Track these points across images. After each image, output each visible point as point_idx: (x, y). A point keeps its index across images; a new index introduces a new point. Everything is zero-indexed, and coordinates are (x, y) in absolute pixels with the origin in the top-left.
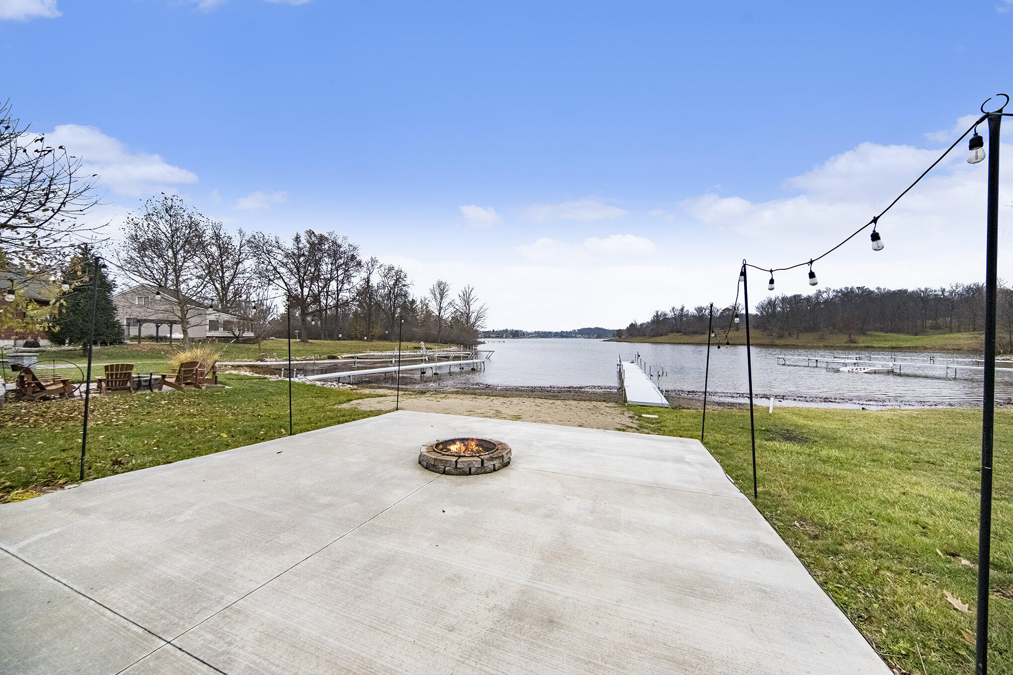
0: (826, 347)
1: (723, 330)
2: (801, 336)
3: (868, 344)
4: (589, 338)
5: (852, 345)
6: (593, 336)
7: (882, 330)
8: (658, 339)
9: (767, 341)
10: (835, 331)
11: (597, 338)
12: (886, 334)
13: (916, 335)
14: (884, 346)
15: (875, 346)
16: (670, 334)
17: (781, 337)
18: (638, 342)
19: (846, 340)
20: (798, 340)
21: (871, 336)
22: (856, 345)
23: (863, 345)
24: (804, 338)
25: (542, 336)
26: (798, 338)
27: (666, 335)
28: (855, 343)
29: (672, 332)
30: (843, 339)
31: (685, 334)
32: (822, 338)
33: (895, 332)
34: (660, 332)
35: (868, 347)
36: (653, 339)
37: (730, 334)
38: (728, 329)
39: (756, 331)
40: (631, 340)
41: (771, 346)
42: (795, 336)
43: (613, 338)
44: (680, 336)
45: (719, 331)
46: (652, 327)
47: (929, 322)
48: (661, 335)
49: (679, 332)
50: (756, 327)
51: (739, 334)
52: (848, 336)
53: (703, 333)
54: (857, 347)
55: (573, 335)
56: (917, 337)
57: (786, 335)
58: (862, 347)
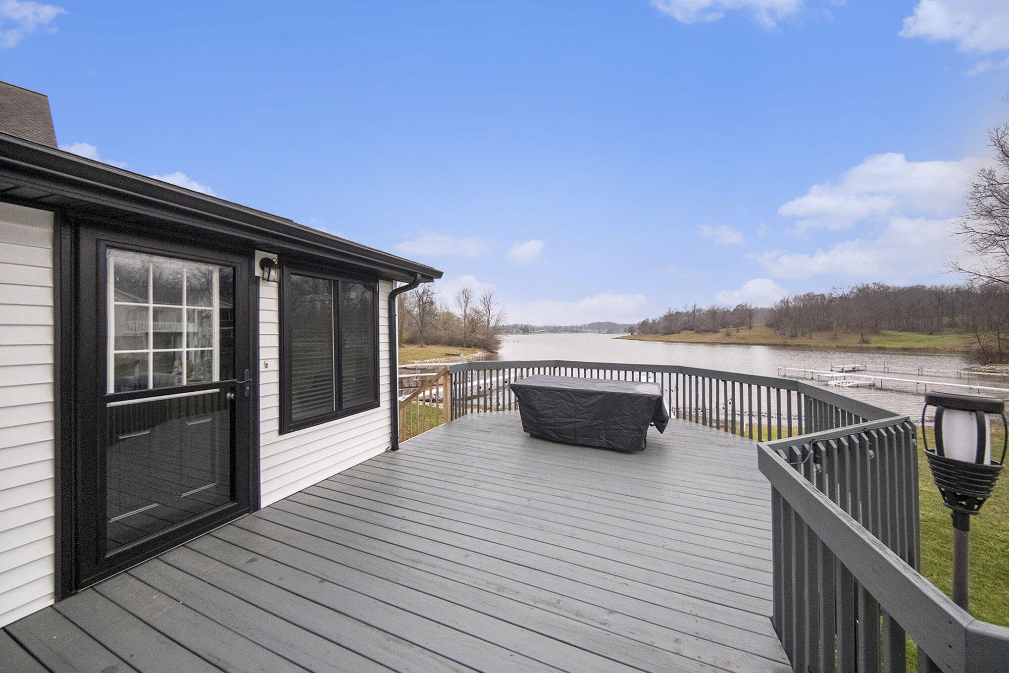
1: (736, 328)
2: (815, 335)
3: (880, 345)
5: (865, 345)
6: (604, 330)
7: (897, 328)
8: (672, 337)
9: (780, 341)
10: (848, 331)
11: (608, 333)
12: (900, 333)
13: (931, 334)
14: (897, 347)
15: (887, 346)
16: (682, 332)
17: (793, 336)
18: (650, 340)
19: (858, 340)
20: (811, 341)
21: (884, 335)
22: (867, 345)
23: (875, 345)
24: (817, 339)
25: (552, 331)
26: (810, 338)
27: (679, 333)
28: (868, 343)
29: (685, 329)
30: (854, 340)
31: (697, 332)
32: (834, 338)
33: (909, 331)
34: (673, 329)
35: (880, 348)
36: (666, 338)
37: (743, 333)
38: (741, 328)
39: (769, 329)
40: (643, 338)
41: (784, 346)
42: (808, 336)
43: (625, 335)
44: (693, 335)
45: (732, 330)
46: (663, 325)
47: (946, 320)
48: (674, 333)
49: (692, 330)
50: (769, 326)
51: (752, 333)
52: (860, 336)
53: (716, 332)
54: (869, 348)
55: (583, 330)
56: (930, 337)
57: (799, 333)
58: (873, 348)
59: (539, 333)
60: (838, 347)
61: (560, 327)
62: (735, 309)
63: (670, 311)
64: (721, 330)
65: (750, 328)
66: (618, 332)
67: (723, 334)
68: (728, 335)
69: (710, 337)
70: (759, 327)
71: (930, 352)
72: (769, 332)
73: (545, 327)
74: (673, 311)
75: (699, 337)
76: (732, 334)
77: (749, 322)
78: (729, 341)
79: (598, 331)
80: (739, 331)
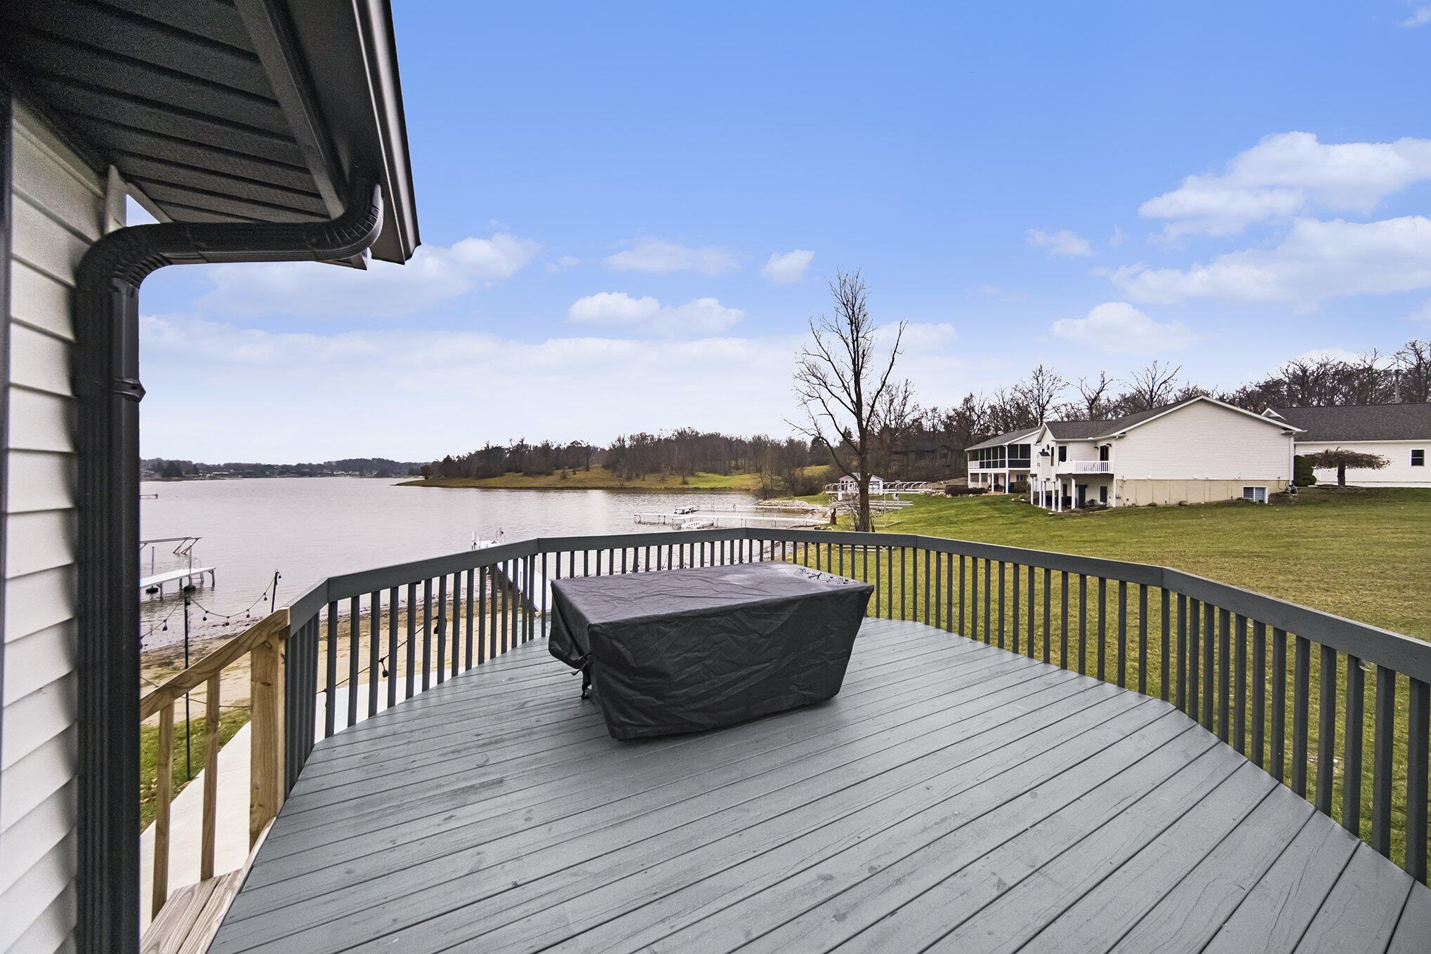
1: (572, 470)
2: (647, 477)
3: (696, 486)
4: (361, 476)
5: (685, 486)
6: (372, 473)
7: (704, 471)
8: (491, 482)
9: (616, 484)
10: (673, 472)
11: (377, 476)
13: (725, 475)
14: (706, 487)
15: (701, 487)
16: (506, 474)
17: (629, 479)
18: (459, 487)
19: (680, 482)
20: (643, 482)
21: (698, 476)
22: (688, 486)
23: (693, 486)
24: (650, 480)
25: (248, 473)
26: (644, 480)
27: (501, 476)
28: (687, 484)
29: (509, 471)
30: (676, 481)
31: (526, 474)
32: (663, 480)
34: (491, 470)
35: (695, 488)
37: (581, 475)
38: (578, 469)
39: (607, 471)
40: (448, 484)
42: (642, 477)
43: (412, 479)
44: (520, 478)
45: (569, 471)
46: (478, 464)
47: (733, 463)
48: (495, 476)
49: (519, 471)
50: (605, 467)
51: (590, 475)
52: (682, 478)
53: (550, 474)
54: (688, 489)
55: (325, 471)
56: (726, 477)
57: (634, 475)
58: (691, 489)
59: (211, 478)
60: (666, 489)
61: (269, 466)
62: (568, 447)
63: (488, 446)
64: (556, 472)
65: (588, 469)
66: (398, 475)
67: (559, 477)
68: (564, 477)
69: (543, 481)
70: (597, 468)
71: (727, 491)
72: (606, 474)
73: (228, 466)
74: (492, 444)
75: (529, 481)
76: (568, 477)
77: (586, 462)
78: (565, 485)
79: (358, 473)
80: (575, 474)
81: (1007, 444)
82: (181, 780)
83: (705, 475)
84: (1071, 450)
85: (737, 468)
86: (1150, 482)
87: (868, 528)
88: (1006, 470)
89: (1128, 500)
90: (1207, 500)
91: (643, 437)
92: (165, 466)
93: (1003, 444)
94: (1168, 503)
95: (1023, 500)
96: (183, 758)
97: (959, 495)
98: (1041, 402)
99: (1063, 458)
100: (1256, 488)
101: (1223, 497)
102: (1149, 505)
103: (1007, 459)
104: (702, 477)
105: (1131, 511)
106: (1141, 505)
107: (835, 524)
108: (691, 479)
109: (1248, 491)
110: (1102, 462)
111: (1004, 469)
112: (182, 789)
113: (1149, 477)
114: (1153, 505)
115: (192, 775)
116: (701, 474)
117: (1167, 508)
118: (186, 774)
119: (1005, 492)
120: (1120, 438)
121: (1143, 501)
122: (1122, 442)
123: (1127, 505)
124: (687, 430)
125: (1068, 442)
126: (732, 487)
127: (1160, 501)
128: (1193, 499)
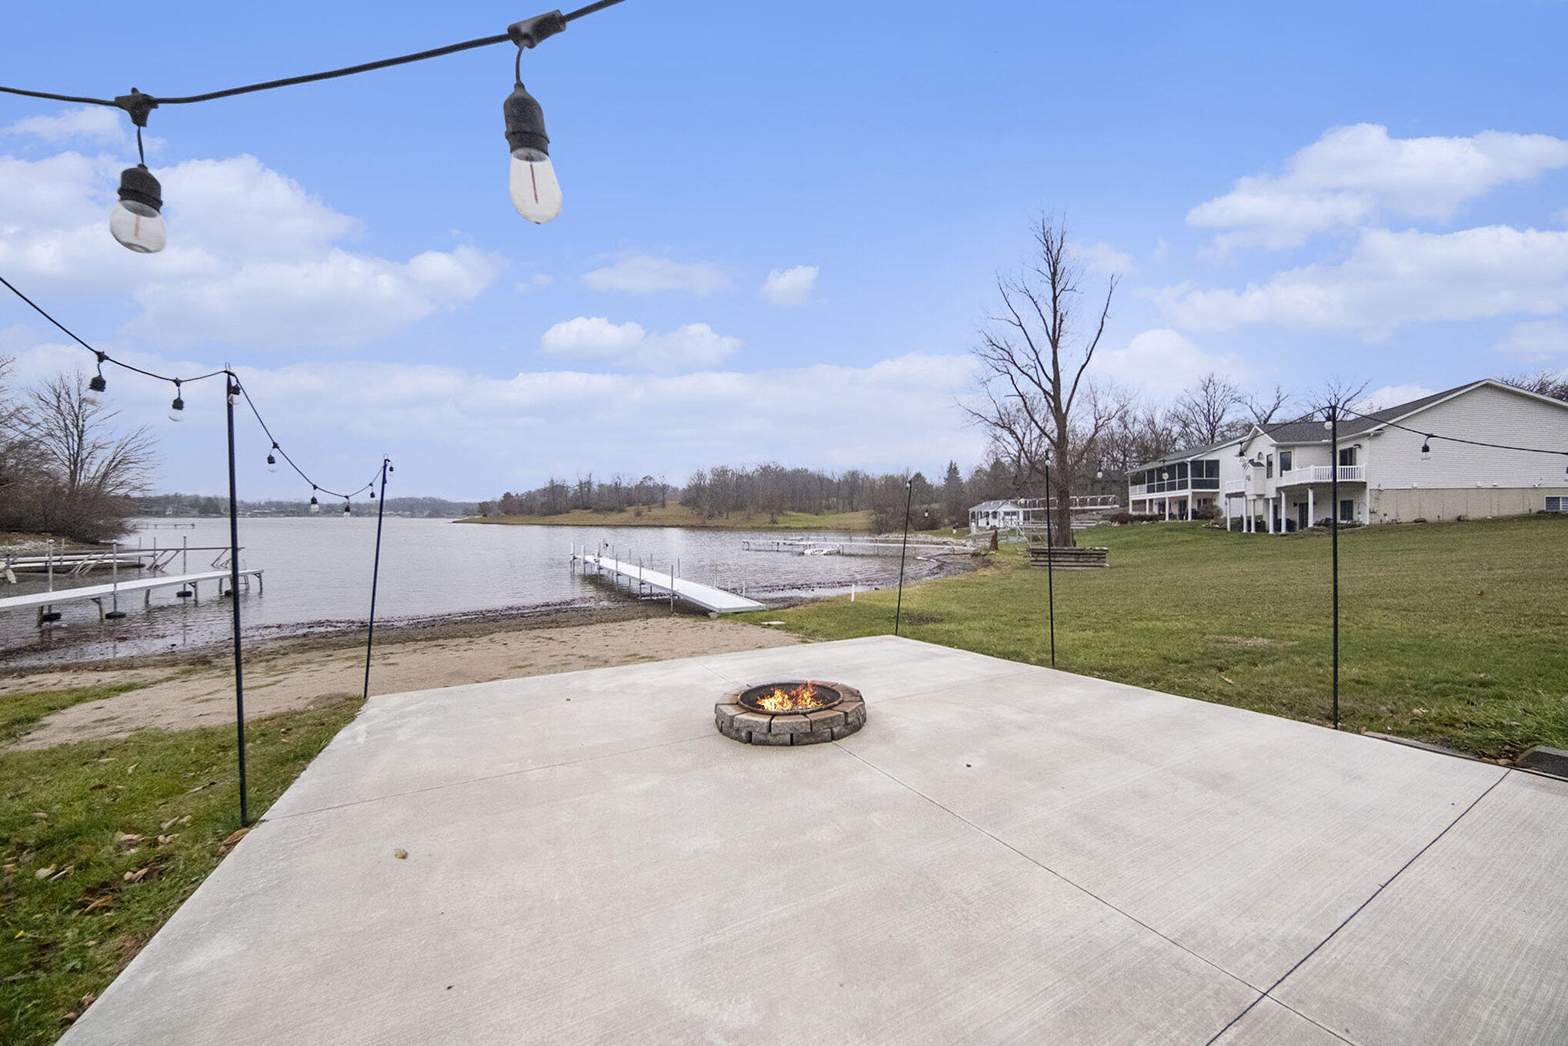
0: (754, 529)
1: (646, 507)
2: (731, 515)
3: (787, 525)
4: (412, 517)
5: (775, 525)
6: (422, 512)
7: (793, 509)
8: (558, 519)
9: (697, 522)
10: (760, 510)
11: (430, 516)
13: (817, 515)
14: (797, 526)
15: (792, 526)
16: (573, 511)
17: (711, 516)
19: (769, 520)
20: (727, 521)
21: (786, 515)
22: (778, 525)
23: (784, 525)
24: (734, 518)
26: (727, 519)
27: (568, 512)
28: (777, 522)
29: (576, 507)
30: (765, 519)
31: (596, 511)
32: (749, 518)
34: (559, 507)
35: (787, 528)
36: (548, 519)
37: (656, 512)
38: (653, 506)
39: (686, 508)
40: (509, 521)
41: (703, 527)
42: (725, 515)
43: (469, 517)
44: (589, 515)
45: (643, 508)
46: (543, 500)
47: (823, 502)
48: (561, 513)
49: (587, 508)
50: (682, 504)
51: (666, 512)
52: (770, 516)
53: (622, 511)
54: (779, 528)
56: (819, 517)
57: (716, 512)
58: (782, 528)
59: (252, 516)
60: (752, 527)
62: (639, 482)
63: (552, 481)
64: (628, 508)
65: (664, 506)
67: (632, 514)
68: (638, 514)
69: (615, 518)
70: (673, 507)
71: (823, 530)
72: (686, 511)
73: (270, 504)
74: (556, 480)
75: (599, 518)
76: (643, 514)
77: (661, 498)
78: (640, 523)
79: (408, 513)
80: (650, 511)
81: (1189, 459)
82: (226, 825)
83: (794, 514)
84: (1297, 456)
85: (828, 508)
86: (1418, 492)
87: (1069, 542)
88: (1188, 492)
89: (1385, 515)
90: (1495, 513)
91: (724, 472)
92: (203, 502)
93: (1185, 460)
94: (1441, 519)
95: (1217, 526)
96: (232, 780)
97: (1129, 522)
98: (1211, 418)
99: (1286, 465)
100: (1563, 498)
101: (1519, 510)
102: (1416, 521)
103: (1189, 478)
104: (791, 516)
105: (1394, 527)
106: (1404, 521)
107: (997, 549)
108: (780, 519)
109: (1551, 501)
110: (1343, 467)
111: (1186, 490)
112: (230, 846)
113: (1415, 485)
114: (1421, 521)
115: (252, 814)
116: (789, 513)
117: (1440, 525)
118: (238, 813)
119: (1187, 518)
120: (1376, 435)
121: (1407, 516)
122: (1376, 442)
123: (1385, 522)
124: (772, 465)
125: (1294, 446)
126: (828, 526)
127: (1430, 516)
128: (1475, 513)
